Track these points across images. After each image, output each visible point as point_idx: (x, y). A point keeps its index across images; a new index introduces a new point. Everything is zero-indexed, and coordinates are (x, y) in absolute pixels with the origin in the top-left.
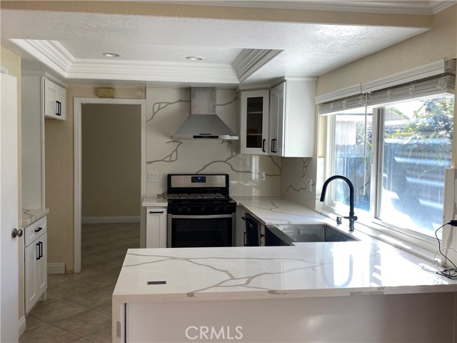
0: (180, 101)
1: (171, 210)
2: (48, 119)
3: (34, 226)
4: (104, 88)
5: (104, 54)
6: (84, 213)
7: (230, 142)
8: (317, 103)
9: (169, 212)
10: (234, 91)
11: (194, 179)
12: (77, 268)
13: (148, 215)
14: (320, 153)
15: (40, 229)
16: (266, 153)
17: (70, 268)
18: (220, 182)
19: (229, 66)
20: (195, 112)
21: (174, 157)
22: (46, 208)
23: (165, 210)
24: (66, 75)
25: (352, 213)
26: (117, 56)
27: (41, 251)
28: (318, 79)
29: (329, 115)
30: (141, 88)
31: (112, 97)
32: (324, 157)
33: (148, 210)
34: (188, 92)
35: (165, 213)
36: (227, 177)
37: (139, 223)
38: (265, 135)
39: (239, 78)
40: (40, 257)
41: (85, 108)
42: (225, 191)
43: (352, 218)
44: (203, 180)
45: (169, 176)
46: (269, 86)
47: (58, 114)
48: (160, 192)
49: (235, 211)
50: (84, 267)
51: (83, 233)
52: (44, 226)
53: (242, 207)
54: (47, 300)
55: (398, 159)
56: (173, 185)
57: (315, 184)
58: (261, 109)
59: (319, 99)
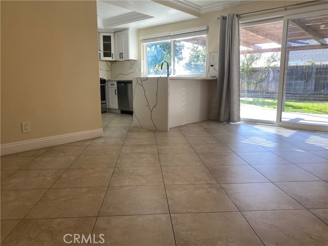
14: (142, 58)
16: (114, 59)
19: (102, 20)
28: (139, 31)
29: (144, 44)
32: (143, 59)
38: (113, 52)
46: (113, 31)
49: (105, 83)
57: (140, 69)
58: (110, 41)
59: (141, 38)
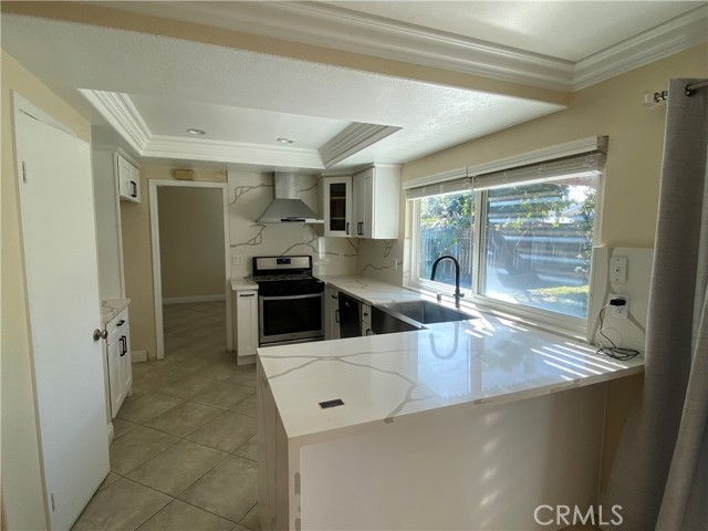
0: (262, 185)
1: (261, 292)
2: (124, 201)
3: (116, 321)
4: (182, 169)
5: (188, 131)
6: (164, 295)
7: (311, 225)
8: (404, 188)
9: (259, 294)
10: (315, 178)
11: (280, 261)
12: (160, 353)
13: (239, 299)
14: (407, 235)
15: (123, 322)
16: (350, 236)
17: (152, 355)
18: (304, 263)
19: (316, 151)
20: (279, 196)
21: (258, 241)
22: (127, 297)
23: (256, 293)
24: (142, 153)
25: (458, 291)
26: (203, 133)
27: (124, 345)
28: (403, 167)
29: (414, 199)
30: (222, 170)
31: (191, 180)
32: (410, 238)
33: (239, 294)
34: (271, 177)
35: (256, 295)
36: (310, 258)
37: (225, 302)
38: (348, 219)
39: (325, 164)
40: (124, 352)
41: (161, 190)
42: (309, 270)
43: (458, 295)
44: (288, 261)
45: (255, 259)
46: (352, 173)
47: (134, 196)
48: (246, 274)
49: (323, 290)
50: (167, 352)
51: (164, 314)
52: (126, 318)
53: (330, 286)
54: (134, 395)
55: (506, 238)
56: (259, 268)
57: (402, 263)
58: (344, 195)
59: (407, 185)
